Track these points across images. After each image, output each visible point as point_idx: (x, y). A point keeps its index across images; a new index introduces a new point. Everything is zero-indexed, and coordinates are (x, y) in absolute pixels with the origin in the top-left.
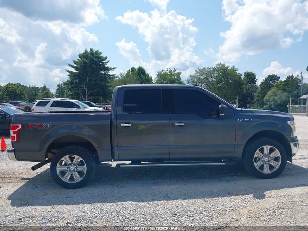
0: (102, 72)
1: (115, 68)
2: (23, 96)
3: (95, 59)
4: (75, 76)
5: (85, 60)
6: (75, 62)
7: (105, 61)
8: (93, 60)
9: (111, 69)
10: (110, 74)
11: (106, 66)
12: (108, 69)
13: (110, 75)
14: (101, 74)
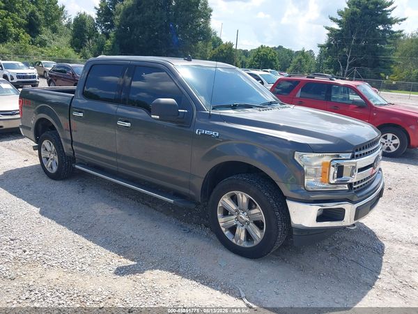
0: (381, 27)
1: (405, 19)
2: (274, 63)
3: (371, 6)
4: (336, 35)
5: (355, 9)
6: (340, 13)
7: (388, 9)
8: (367, 7)
9: (396, 21)
10: (392, 29)
11: (389, 17)
12: (391, 22)
13: (393, 32)
14: (379, 30)
